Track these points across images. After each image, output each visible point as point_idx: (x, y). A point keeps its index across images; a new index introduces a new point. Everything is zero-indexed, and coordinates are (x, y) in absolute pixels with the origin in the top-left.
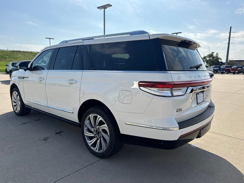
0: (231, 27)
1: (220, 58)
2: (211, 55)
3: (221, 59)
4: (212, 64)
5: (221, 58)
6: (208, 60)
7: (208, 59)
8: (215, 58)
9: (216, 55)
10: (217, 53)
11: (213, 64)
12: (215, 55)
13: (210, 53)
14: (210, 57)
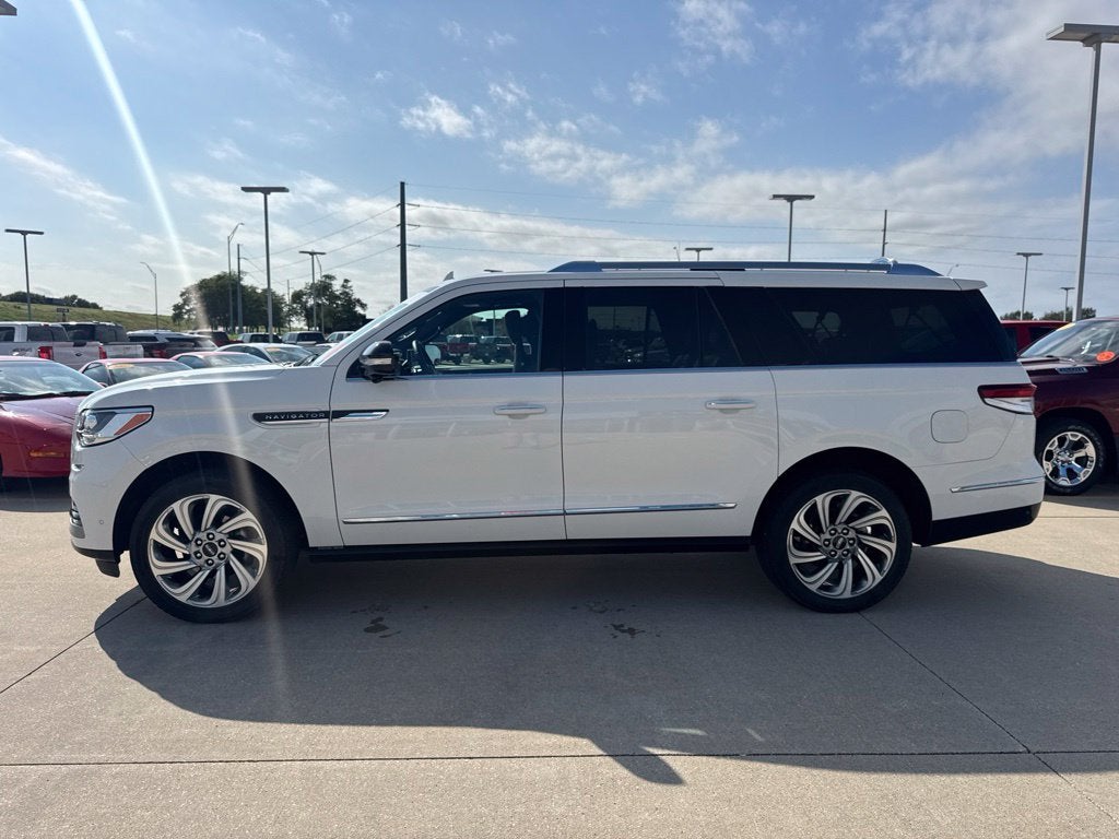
0: (403, 184)
1: (358, 301)
2: (323, 288)
3: (363, 306)
4: (330, 325)
5: (364, 302)
6: (312, 308)
7: (311, 302)
8: (338, 297)
9: (343, 286)
10: (346, 281)
11: (334, 324)
12: (337, 286)
13: (318, 277)
14: (318, 296)
